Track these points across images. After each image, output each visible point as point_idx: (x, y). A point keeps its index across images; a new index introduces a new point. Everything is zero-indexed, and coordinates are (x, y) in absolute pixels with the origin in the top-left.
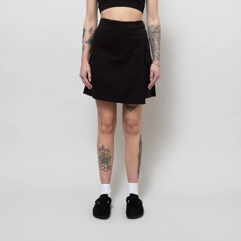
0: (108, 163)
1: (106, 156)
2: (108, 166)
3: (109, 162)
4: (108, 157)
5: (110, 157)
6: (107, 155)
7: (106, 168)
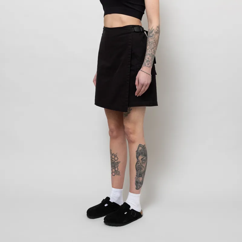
0: (115, 168)
1: (113, 161)
2: (115, 171)
3: (117, 167)
4: (115, 162)
5: (117, 162)
6: (115, 159)
7: (114, 172)
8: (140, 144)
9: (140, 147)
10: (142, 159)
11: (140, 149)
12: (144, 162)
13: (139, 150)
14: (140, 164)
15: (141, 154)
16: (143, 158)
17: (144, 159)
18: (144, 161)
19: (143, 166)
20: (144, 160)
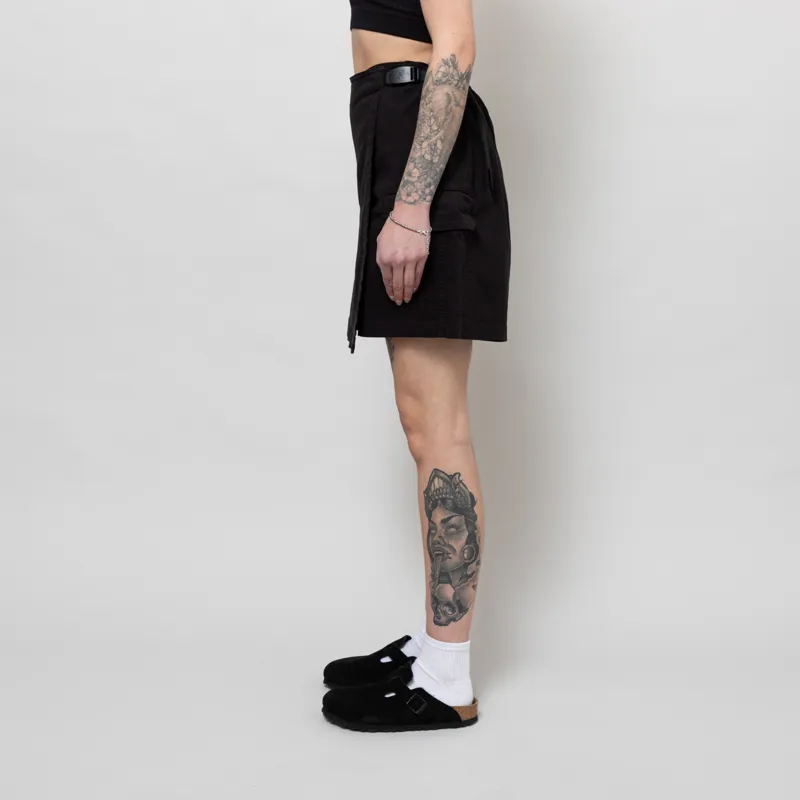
8: (436, 470)
9: (436, 480)
10: (444, 521)
11: (437, 486)
12: (453, 534)
13: (433, 488)
14: (440, 537)
15: (439, 502)
16: (449, 518)
17: (453, 521)
18: (453, 530)
19: (451, 547)
20: (453, 526)
